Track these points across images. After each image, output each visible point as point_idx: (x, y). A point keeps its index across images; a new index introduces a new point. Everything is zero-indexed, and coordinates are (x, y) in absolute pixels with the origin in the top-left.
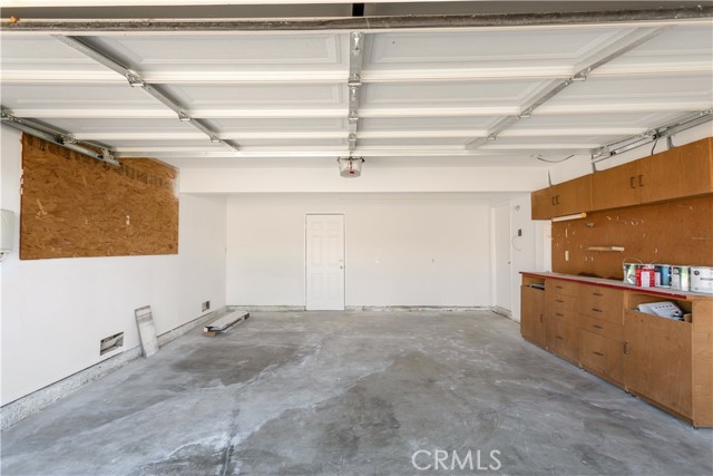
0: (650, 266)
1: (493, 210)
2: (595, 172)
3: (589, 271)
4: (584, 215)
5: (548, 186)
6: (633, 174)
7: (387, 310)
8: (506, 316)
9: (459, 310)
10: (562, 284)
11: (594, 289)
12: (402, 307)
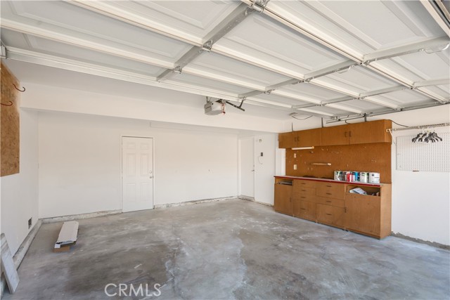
0: (348, 173)
1: (240, 141)
2: (323, 127)
3: (310, 175)
4: (313, 147)
5: (291, 131)
6: (346, 130)
7: (182, 205)
8: (250, 200)
9: (223, 199)
10: (305, 181)
11: (327, 184)
12: (191, 202)
